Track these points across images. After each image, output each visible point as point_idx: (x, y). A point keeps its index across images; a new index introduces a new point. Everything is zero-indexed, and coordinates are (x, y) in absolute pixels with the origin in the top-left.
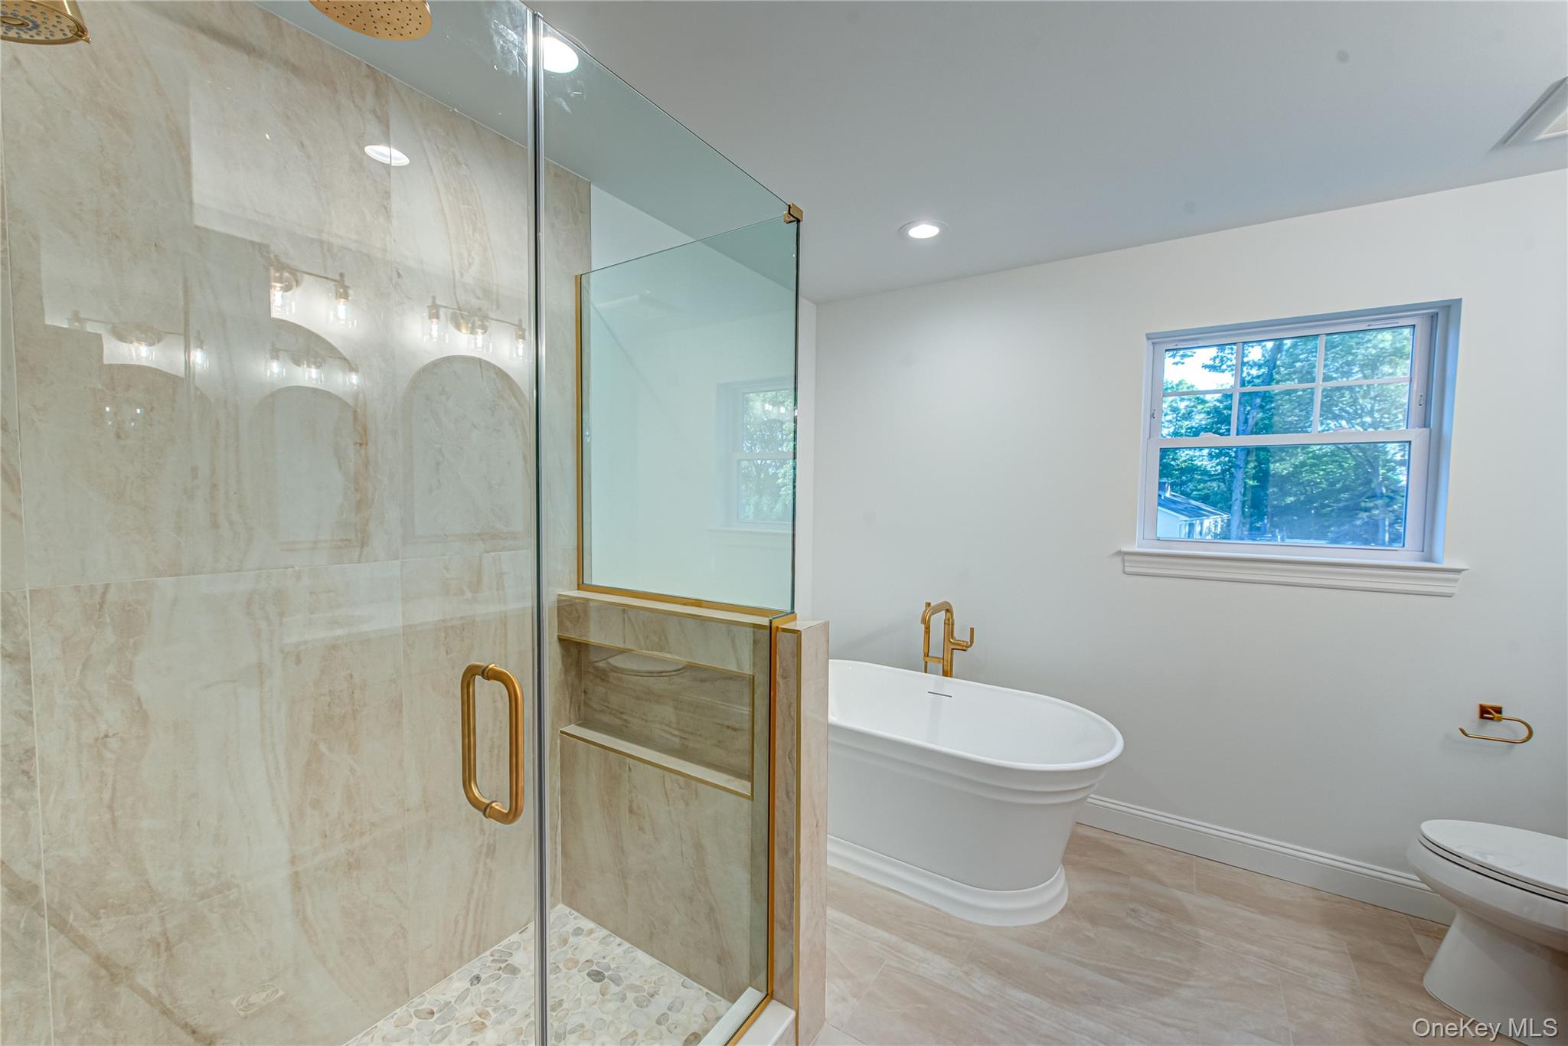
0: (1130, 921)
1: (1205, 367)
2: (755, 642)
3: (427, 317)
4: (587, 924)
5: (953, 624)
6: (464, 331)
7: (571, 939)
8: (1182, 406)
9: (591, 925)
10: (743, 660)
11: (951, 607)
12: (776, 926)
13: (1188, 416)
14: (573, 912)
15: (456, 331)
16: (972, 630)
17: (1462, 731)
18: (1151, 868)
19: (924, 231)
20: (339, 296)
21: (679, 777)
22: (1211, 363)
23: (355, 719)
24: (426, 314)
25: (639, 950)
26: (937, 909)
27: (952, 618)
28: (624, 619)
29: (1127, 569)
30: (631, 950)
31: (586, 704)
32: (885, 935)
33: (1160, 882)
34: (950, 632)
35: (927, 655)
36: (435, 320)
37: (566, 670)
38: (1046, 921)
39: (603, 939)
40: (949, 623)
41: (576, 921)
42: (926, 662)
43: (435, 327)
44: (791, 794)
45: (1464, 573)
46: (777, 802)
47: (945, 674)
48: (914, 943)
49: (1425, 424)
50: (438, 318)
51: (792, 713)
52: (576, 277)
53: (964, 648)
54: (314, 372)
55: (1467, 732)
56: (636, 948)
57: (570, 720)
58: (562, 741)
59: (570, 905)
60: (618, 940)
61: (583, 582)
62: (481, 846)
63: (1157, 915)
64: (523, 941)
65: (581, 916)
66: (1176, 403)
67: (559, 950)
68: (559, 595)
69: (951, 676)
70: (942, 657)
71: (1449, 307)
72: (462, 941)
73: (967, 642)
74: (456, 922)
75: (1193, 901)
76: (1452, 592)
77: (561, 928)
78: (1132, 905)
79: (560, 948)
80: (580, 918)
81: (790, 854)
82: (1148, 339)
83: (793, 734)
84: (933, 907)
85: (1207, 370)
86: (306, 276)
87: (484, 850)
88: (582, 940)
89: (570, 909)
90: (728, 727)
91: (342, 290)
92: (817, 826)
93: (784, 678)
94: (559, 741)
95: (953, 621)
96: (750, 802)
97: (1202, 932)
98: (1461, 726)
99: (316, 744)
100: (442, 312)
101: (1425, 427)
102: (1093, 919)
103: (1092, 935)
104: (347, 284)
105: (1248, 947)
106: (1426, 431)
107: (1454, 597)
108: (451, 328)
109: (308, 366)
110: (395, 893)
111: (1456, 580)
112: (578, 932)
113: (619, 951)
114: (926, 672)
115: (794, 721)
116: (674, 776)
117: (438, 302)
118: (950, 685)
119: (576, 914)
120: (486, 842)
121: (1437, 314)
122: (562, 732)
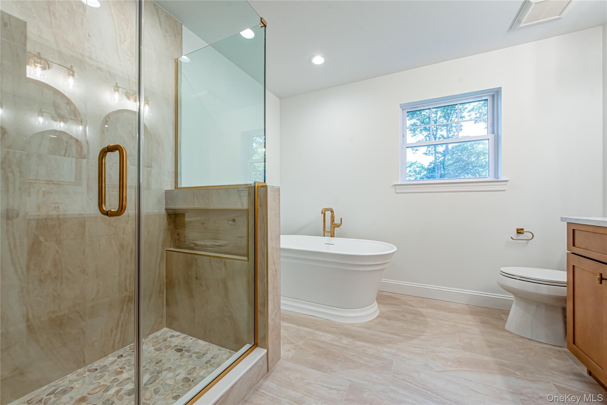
0: (402, 318)
1: (424, 154)
2: (249, 194)
3: (113, 90)
4: (176, 333)
5: (334, 217)
6: (131, 100)
7: (169, 339)
8: (417, 169)
9: (178, 333)
10: (244, 203)
11: (333, 210)
12: (259, 314)
13: (419, 173)
14: (170, 330)
15: (128, 101)
16: (341, 219)
17: (511, 238)
18: (409, 303)
19: (318, 60)
20: (69, 74)
21: (217, 259)
22: (426, 152)
23: (60, 227)
24: (112, 90)
25: (200, 340)
26: (328, 320)
27: (334, 215)
28: (194, 195)
29: (397, 191)
30: (196, 340)
31: (178, 239)
32: (308, 329)
33: (413, 306)
34: (333, 220)
35: (324, 230)
36: (117, 92)
37: (169, 224)
38: (371, 321)
39: (184, 338)
40: (333, 217)
41: (171, 333)
42: (324, 233)
43: (117, 95)
44: (264, 255)
45: (508, 181)
46: (258, 260)
47: (331, 236)
48: (319, 331)
49: (493, 133)
50: (118, 91)
51: (264, 221)
52: (175, 59)
53: (339, 226)
54: (62, 124)
55: (513, 238)
56: (198, 339)
57: (171, 246)
58: (166, 254)
59: (170, 328)
60: (191, 337)
61: (177, 186)
62: (126, 297)
63: (412, 316)
64: (146, 341)
65: (174, 331)
66: (415, 168)
67: (162, 343)
68: (166, 190)
69: (334, 237)
70: (330, 231)
71: (498, 92)
72: (115, 340)
73: (339, 224)
74: (112, 331)
75: (424, 311)
76: (505, 189)
77: (164, 336)
78: (403, 314)
79: (163, 342)
80: (174, 332)
81: (264, 281)
82: (401, 107)
83: (265, 229)
84: (327, 319)
85: (424, 155)
86: (54, 64)
87: (127, 299)
88: (174, 339)
89: (169, 329)
90: (239, 237)
91: (71, 72)
92: (276, 271)
93: (261, 206)
94: (165, 255)
95: (334, 216)
96: (247, 262)
97: (428, 319)
98: (511, 236)
99: (38, 236)
100: (120, 90)
101: (493, 134)
102: (388, 318)
103: (388, 323)
104: (74, 70)
105: (444, 322)
106: (494, 134)
107: (506, 191)
108: (125, 98)
109: (60, 122)
110: (79, 313)
111: (506, 185)
112: (172, 336)
113: (191, 341)
114: (324, 236)
115: (265, 223)
116: (215, 259)
117: (119, 85)
118: (333, 240)
119: (172, 330)
120: (128, 295)
121: (494, 95)
122: (166, 250)
